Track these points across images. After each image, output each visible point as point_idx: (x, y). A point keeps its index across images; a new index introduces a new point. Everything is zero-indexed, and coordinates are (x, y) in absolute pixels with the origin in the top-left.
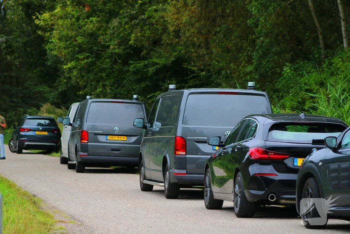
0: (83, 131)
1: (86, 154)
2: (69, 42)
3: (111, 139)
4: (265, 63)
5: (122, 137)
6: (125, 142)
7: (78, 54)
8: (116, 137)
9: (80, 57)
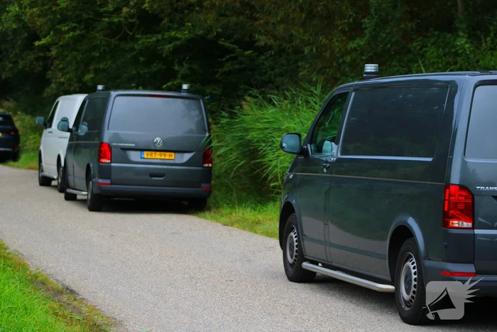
0: (102, 143)
1: (109, 181)
2: (46, 7)
3: (149, 157)
4: (384, 35)
5: (167, 154)
6: (172, 162)
7: (59, 23)
8: (158, 153)
9: (63, 29)
